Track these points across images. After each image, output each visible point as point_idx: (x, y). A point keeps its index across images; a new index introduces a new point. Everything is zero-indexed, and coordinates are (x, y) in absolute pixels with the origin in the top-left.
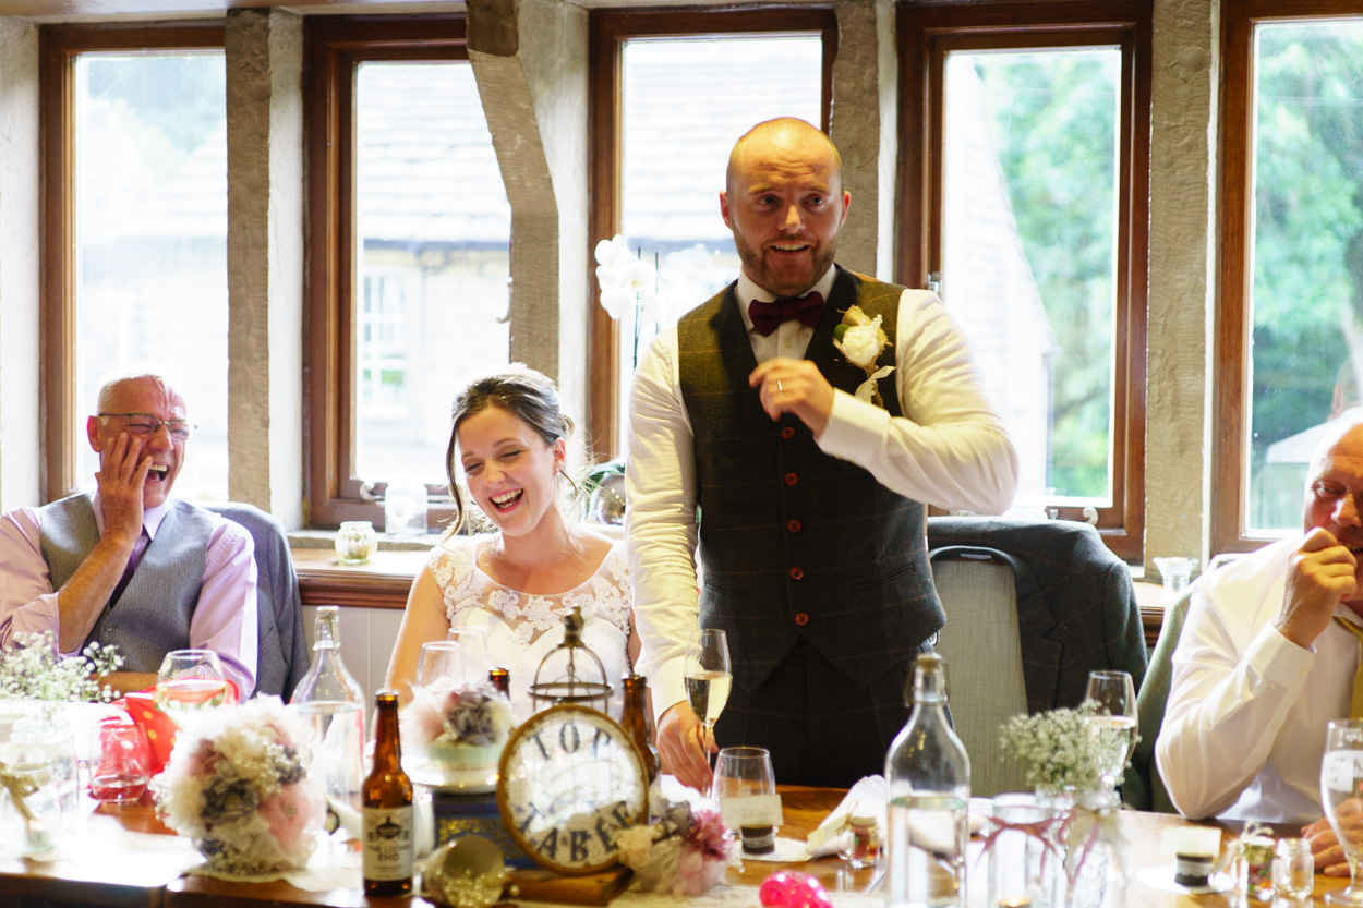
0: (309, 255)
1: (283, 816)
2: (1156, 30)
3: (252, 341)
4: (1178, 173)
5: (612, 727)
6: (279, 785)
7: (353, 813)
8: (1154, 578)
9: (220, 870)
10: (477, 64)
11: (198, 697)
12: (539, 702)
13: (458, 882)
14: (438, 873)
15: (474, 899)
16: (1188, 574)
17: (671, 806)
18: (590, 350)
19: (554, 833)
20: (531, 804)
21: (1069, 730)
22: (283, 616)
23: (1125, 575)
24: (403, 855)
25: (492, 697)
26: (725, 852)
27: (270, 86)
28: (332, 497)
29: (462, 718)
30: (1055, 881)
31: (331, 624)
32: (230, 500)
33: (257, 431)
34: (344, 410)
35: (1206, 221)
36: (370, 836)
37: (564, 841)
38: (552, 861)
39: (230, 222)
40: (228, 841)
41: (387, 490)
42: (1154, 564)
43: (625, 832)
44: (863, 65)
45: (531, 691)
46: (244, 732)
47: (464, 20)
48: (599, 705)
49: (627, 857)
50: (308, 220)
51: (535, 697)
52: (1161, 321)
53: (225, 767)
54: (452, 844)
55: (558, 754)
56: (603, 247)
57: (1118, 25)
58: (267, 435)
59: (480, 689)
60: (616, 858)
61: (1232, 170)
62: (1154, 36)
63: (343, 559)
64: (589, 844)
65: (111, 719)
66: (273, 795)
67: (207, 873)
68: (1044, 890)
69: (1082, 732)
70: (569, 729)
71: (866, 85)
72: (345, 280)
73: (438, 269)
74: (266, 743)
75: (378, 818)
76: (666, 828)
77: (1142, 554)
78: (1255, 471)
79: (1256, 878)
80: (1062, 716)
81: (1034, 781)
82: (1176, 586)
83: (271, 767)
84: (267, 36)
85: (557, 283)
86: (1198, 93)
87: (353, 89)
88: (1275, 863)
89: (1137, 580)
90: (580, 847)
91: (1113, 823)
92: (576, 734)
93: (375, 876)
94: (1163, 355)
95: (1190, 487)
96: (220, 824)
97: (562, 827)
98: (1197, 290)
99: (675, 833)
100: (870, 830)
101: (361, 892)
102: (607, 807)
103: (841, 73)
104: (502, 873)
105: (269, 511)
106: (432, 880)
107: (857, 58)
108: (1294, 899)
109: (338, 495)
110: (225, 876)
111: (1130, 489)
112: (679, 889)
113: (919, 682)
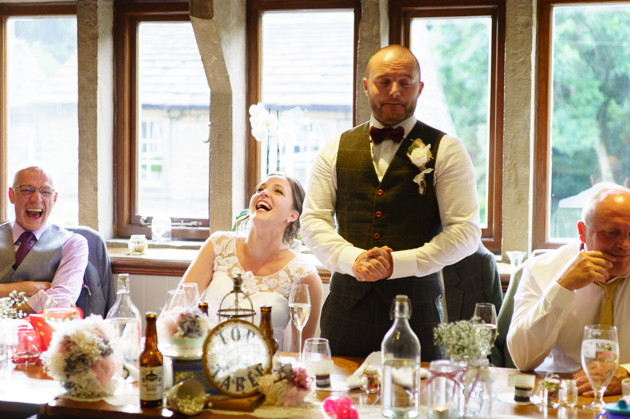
0: (116, 111)
1: (103, 371)
2: (507, 9)
3: (90, 151)
4: (517, 75)
5: (255, 329)
6: (101, 356)
7: (135, 369)
8: (506, 261)
9: (73, 396)
10: (194, 23)
11: (63, 316)
12: (222, 318)
13: (184, 401)
14: (175, 397)
15: (191, 409)
16: (522, 259)
17: (283, 365)
18: (247, 155)
19: (228, 378)
20: (218, 365)
21: (466, 330)
22: (104, 279)
23: (493, 259)
24: (159, 389)
25: (199, 315)
26: (308, 386)
27: (98, 33)
28: (127, 224)
29: (186, 325)
30: (459, 399)
31: (125, 282)
32: (79, 225)
33: (92, 193)
34: (133, 183)
35: (531, 97)
36: (143, 380)
37: (233, 382)
38: (228, 391)
39: (79, 96)
40: (77, 383)
41: (153, 220)
42: (506, 254)
43: (262, 378)
44: (373, 24)
45: (218, 313)
46: (85, 332)
47: (188, 3)
48: (249, 319)
49: (262, 389)
50: (116, 94)
51: (220, 315)
52: (510, 143)
53: (76, 348)
54: (181, 383)
55: (230, 342)
56: (253, 108)
57: (490, 7)
58: (97, 195)
59: (194, 312)
60: (257, 389)
61: (542, 74)
62: (507, 11)
63: (132, 252)
64: (245, 383)
65: (22, 326)
66: (98, 361)
67: (67, 397)
68: (454, 404)
69: (472, 331)
70: (235, 330)
71: (374, 34)
72: (133, 123)
73: (177, 119)
74: (95, 337)
75: (147, 371)
76: (280, 376)
77: (500, 250)
78: (552, 212)
79: (551, 398)
80: (463, 324)
81: (450, 354)
82: (516, 264)
83: (97, 348)
84: (97, 10)
85: (232, 125)
86: (527, 38)
87: (137, 34)
88: (560, 391)
89: (498, 262)
90: (240, 384)
91: (486, 373)
92: (239, 333)
93: (145, 398)
94: (510, 159)
95: (523, 219)
96: (73, 375)
97: (232, 375)
98: (526, 128)
99: (284, 378)
100: (375, 376)
101: (139, 406)
102: (253, 366)
103: (363, 28)
104: (204, 396)
105: (98, 231)
106: (172, 400)
107: (370, 21)
108: (569, 407)
109: (130, 222)
110: (75, 399)
111: (496, 220)
112: (286, 404)
113: (397, 308)
